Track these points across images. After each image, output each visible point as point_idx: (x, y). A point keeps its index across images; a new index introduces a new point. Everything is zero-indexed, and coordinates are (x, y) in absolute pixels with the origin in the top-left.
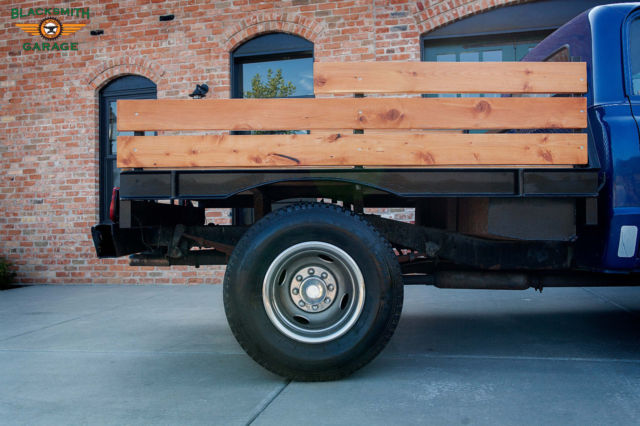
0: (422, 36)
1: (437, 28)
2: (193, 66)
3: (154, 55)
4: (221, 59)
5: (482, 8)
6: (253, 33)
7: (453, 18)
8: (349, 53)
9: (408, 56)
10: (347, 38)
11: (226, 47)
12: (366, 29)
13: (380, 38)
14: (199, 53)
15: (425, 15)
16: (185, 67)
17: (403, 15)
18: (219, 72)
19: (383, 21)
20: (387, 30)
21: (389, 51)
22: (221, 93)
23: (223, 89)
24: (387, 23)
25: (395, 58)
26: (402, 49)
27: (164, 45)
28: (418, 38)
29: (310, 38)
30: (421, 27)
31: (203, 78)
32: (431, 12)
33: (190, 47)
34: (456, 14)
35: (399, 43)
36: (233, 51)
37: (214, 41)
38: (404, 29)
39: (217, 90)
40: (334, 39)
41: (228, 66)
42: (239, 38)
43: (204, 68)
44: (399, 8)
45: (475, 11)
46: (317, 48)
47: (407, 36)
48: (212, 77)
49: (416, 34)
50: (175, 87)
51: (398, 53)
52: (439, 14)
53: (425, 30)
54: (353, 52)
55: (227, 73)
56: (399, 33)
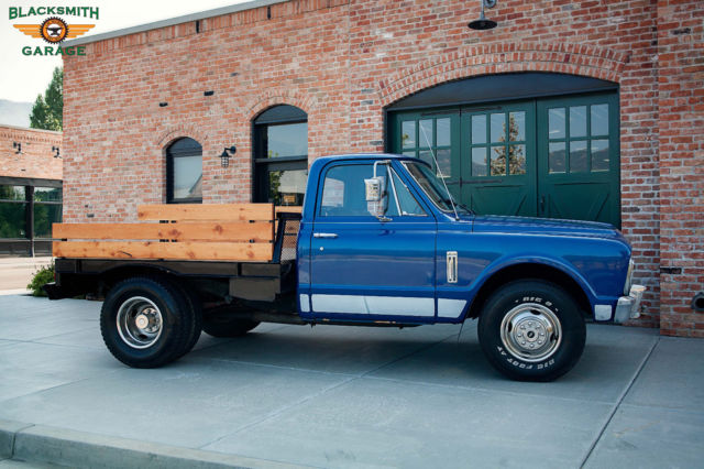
0: (385, 108)
1: (395, 102)
2: (226, 132)
3: (201, 122)
4: (244, 126)
5: (428, 85)
6: (266, 106)
7: (406, 94)
8: (331, 123)
9: (373, 125)
10: (330, 111)
11: (248, 117)
12: (343, 103)
13: (353, 111)
14: (230, 121)
15: (385, 92)
16: (220, 132)
17: (371, 91)
18: (243, 137)
19: (356, 96)
20: (359, 104)
21: (360, 121)
22: (244, 153)
23: (246, 150)
24: (360, 98)
25: (364, 127)
26: (369, 120)
27: (207, 115)
28: (381, 110)
29: (305, 109)
30: (383, 102)
31: (233, 141)
32: (390, 89)
33: (225, 117)
34: (408, 91)
35: (367, 115)
36: (254, 120)
37: (241, 111)
38: (371, 103)
39: (242, 150)
40: (322, 111)
41: (249, 132)
42: (257, 110)
43: (234, 133)
44: (368, 86)
45: (422, 87)
46: (309, 117)
47: (373, 109)
48: (238, 140)
49: (379, 107)
50: (214, 148)
51: (366, 123)
52: (395, 90)
53: (386, 104)
54: (335, 121)
55: (248, 137)
56: (367, 106)
